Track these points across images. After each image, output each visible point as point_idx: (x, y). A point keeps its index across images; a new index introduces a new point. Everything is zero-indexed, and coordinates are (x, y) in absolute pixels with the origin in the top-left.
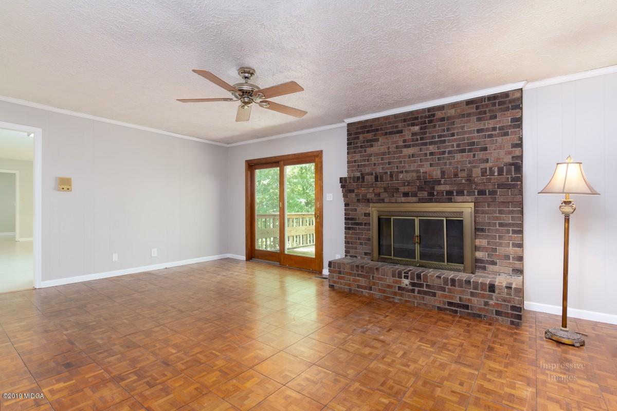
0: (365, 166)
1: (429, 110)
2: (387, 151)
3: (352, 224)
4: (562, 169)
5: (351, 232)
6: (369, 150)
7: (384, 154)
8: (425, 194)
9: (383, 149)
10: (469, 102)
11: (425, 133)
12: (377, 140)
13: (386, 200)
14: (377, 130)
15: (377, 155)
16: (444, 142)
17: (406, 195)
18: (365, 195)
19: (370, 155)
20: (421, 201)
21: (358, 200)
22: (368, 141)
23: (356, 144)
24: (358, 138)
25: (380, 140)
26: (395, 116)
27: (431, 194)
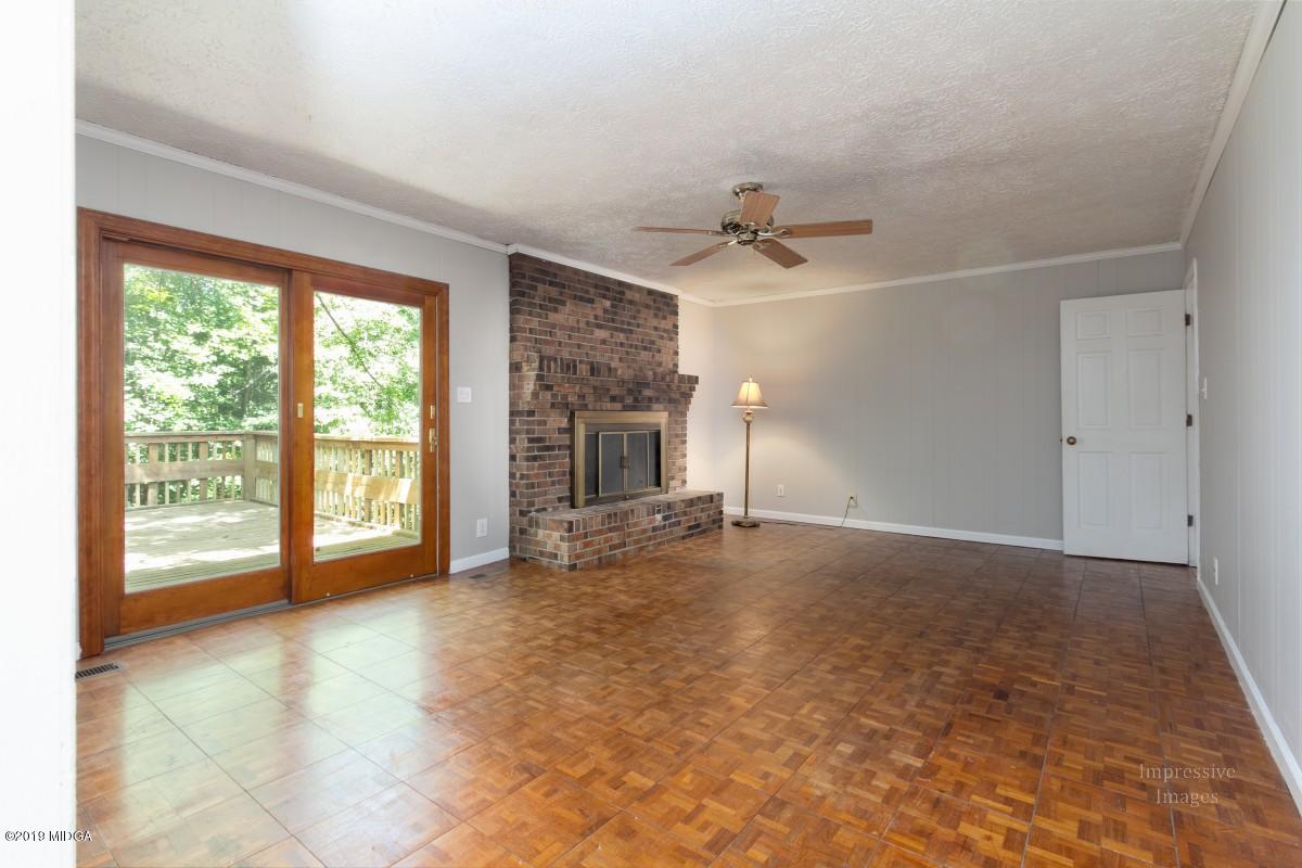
0: (546, 342)
1: (621, 283)
2: (576, 325)
3: (540, 449)
4: (745, 385)
5: (536, 464)
6: (553, 317)
7: (572, 329)
8: (629, 400)
9: (572, 321)
10: (651, 292)
11: (615, 314)
12: (563, 303)
13: (590, 407)
14: (564, 286)
15: (563, 328)
16: (631, 332)
17: (613, 399)
18: (565, 397)
19: (554, 326)
20: (626, 408)
21: (553, 405)
22: (551, 300)
23: (533, 298)
24: (535, 288)
25: (568, 304)
26: (587, 274)
27: (636, 400)
